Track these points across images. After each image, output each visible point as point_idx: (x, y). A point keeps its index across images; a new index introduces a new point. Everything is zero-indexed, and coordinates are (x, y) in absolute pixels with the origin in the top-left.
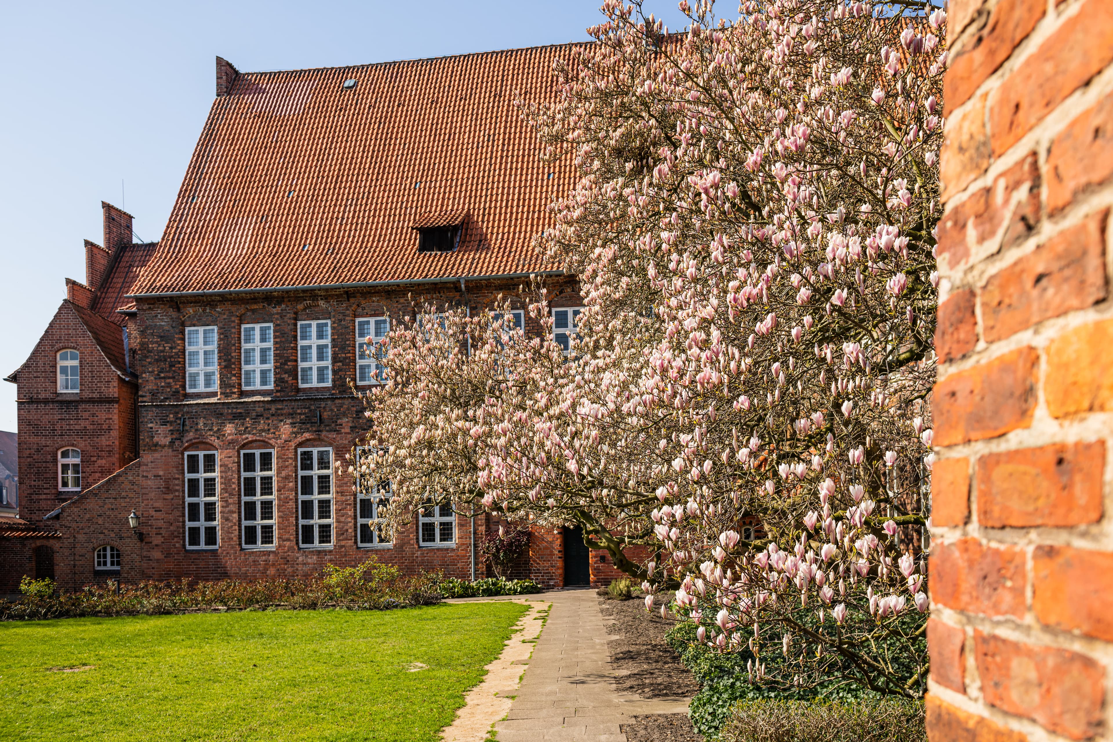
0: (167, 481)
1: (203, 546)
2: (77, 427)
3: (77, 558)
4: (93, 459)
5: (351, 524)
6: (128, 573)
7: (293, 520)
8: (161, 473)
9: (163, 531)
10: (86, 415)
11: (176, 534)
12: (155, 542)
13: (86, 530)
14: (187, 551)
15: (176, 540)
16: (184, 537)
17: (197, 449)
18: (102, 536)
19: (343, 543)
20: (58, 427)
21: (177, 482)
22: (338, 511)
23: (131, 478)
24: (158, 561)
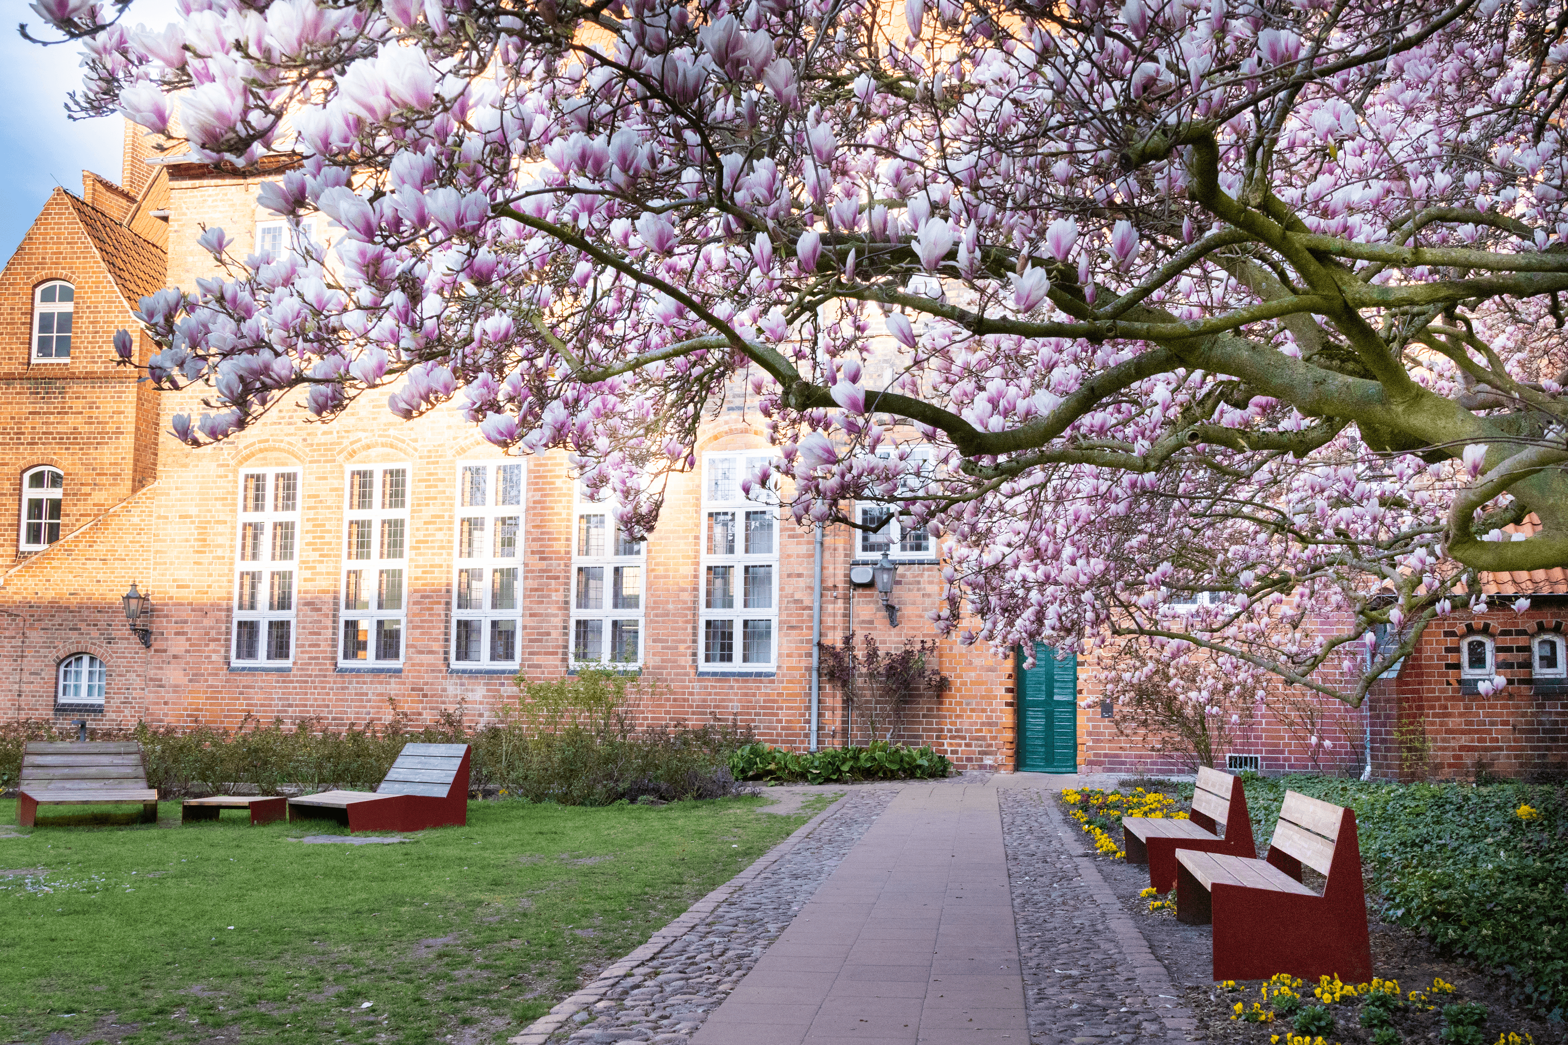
0: (203, 527)
1: (262, 660)
2: (61, 428)
3: (26, 677)
4: (86, 489)
5: (557, 621)
6: (118, 711)
7: (440, 609)
8: (193, 511)
9: (189, 629)
10: (78, 405)
11: (213, 634)
12: (173, 651)
13: (47, 623)
14: (232, 670)
15: (212, 646)
16: (228, 640)
17: (265, 462)
18: (74, 635)
19: (536, 660)
20: (27, 428)
21: (220, 528)
22: (529, 592)
23: (136, 520)
24: (176, 688)
